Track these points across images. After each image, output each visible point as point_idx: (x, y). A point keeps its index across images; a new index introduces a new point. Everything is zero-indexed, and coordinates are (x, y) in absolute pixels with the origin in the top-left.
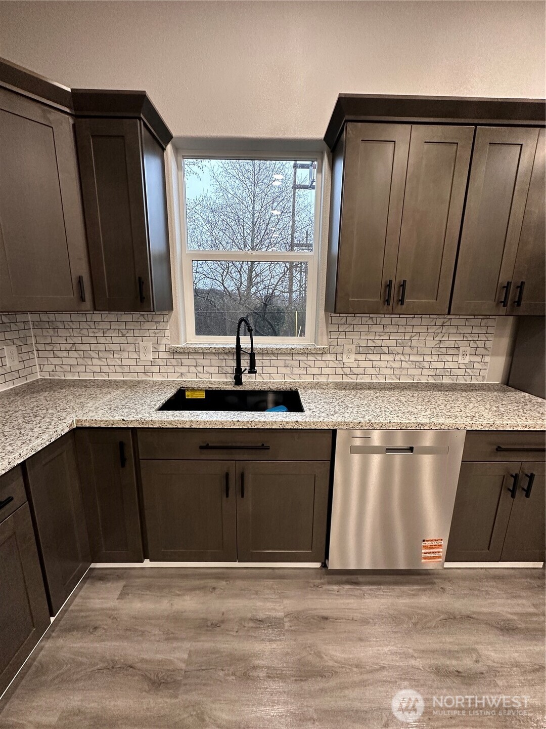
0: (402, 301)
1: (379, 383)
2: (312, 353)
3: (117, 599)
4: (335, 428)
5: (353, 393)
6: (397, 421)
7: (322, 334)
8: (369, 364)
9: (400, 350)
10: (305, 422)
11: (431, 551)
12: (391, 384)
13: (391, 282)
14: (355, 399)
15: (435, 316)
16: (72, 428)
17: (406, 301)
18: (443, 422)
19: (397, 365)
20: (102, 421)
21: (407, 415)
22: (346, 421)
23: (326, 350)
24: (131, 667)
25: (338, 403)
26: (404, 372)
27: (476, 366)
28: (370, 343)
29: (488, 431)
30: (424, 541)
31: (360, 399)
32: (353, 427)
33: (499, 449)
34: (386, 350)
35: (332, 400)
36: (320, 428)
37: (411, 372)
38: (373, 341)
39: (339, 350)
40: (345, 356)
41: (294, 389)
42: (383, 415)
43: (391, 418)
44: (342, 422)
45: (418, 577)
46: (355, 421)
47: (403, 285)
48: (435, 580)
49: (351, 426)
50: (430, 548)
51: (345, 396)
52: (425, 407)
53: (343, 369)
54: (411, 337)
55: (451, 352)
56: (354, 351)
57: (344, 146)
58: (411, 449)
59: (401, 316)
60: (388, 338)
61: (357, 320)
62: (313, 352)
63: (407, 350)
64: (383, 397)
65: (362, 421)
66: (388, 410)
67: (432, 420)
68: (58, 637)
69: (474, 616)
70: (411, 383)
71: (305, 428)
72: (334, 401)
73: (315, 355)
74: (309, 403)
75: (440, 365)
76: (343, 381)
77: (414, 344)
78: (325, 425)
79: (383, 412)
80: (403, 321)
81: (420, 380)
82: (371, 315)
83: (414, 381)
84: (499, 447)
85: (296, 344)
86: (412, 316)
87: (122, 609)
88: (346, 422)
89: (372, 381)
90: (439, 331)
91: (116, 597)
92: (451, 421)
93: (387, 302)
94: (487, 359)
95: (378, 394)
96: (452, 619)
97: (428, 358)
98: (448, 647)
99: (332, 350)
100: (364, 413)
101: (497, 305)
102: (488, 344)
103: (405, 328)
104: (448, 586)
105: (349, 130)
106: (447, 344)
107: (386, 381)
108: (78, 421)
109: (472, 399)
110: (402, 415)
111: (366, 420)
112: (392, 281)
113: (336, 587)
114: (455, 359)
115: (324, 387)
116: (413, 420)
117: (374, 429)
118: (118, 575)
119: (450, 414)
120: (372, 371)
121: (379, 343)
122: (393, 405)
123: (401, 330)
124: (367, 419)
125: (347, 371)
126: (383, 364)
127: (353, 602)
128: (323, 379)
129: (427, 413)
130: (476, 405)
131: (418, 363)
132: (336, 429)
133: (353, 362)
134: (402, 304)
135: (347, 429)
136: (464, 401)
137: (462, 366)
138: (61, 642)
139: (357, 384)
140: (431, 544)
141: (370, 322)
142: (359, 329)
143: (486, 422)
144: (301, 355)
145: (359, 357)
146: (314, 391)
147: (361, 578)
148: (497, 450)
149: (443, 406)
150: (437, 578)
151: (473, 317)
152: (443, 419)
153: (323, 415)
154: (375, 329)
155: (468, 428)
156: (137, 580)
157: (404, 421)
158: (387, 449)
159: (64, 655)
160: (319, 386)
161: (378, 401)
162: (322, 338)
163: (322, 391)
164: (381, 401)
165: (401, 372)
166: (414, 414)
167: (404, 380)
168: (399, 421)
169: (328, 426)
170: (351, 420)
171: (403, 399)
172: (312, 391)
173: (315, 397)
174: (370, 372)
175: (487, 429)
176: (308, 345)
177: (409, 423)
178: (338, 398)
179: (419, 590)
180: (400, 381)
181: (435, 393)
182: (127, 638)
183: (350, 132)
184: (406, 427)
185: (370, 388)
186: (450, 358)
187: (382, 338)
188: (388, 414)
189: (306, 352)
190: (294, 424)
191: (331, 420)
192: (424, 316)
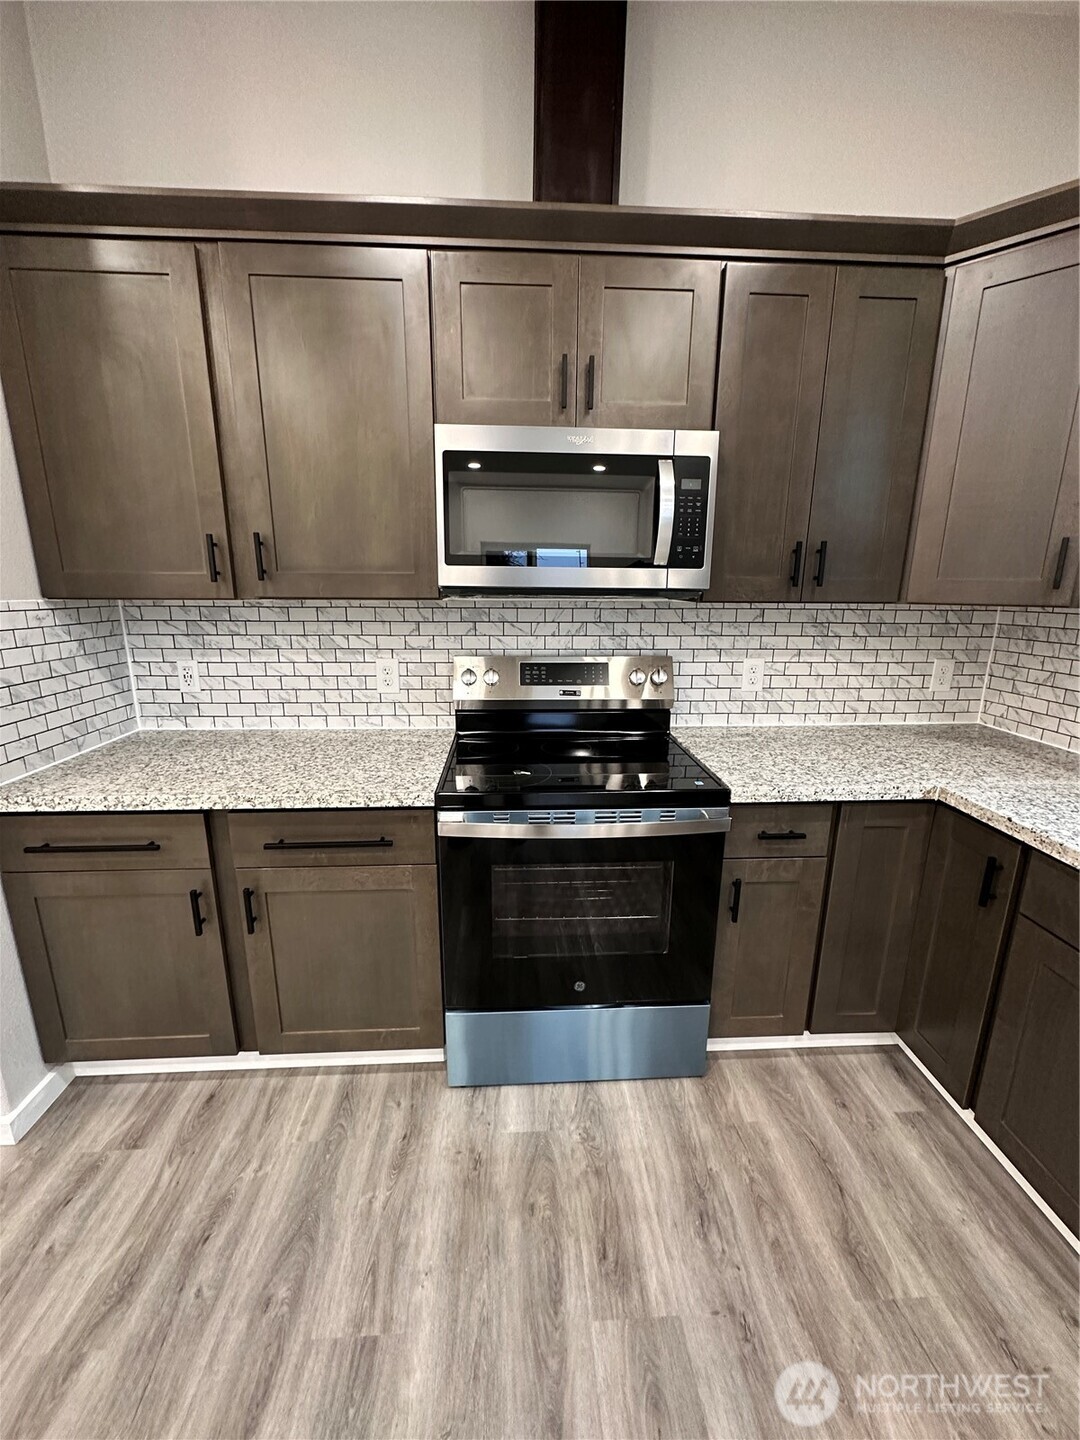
3: (896, 1114)
16: (928, 797)
20: (975, 806)
24: (841, 1190)
68: (807, 1065)
87: (889, 1129)
91: (897, 1110)
108: (943, 791)
118: (923, 1093)
138: (805, 1072)
156: (943, 1129)
159: (798, 1085)
182: (864, 1160)
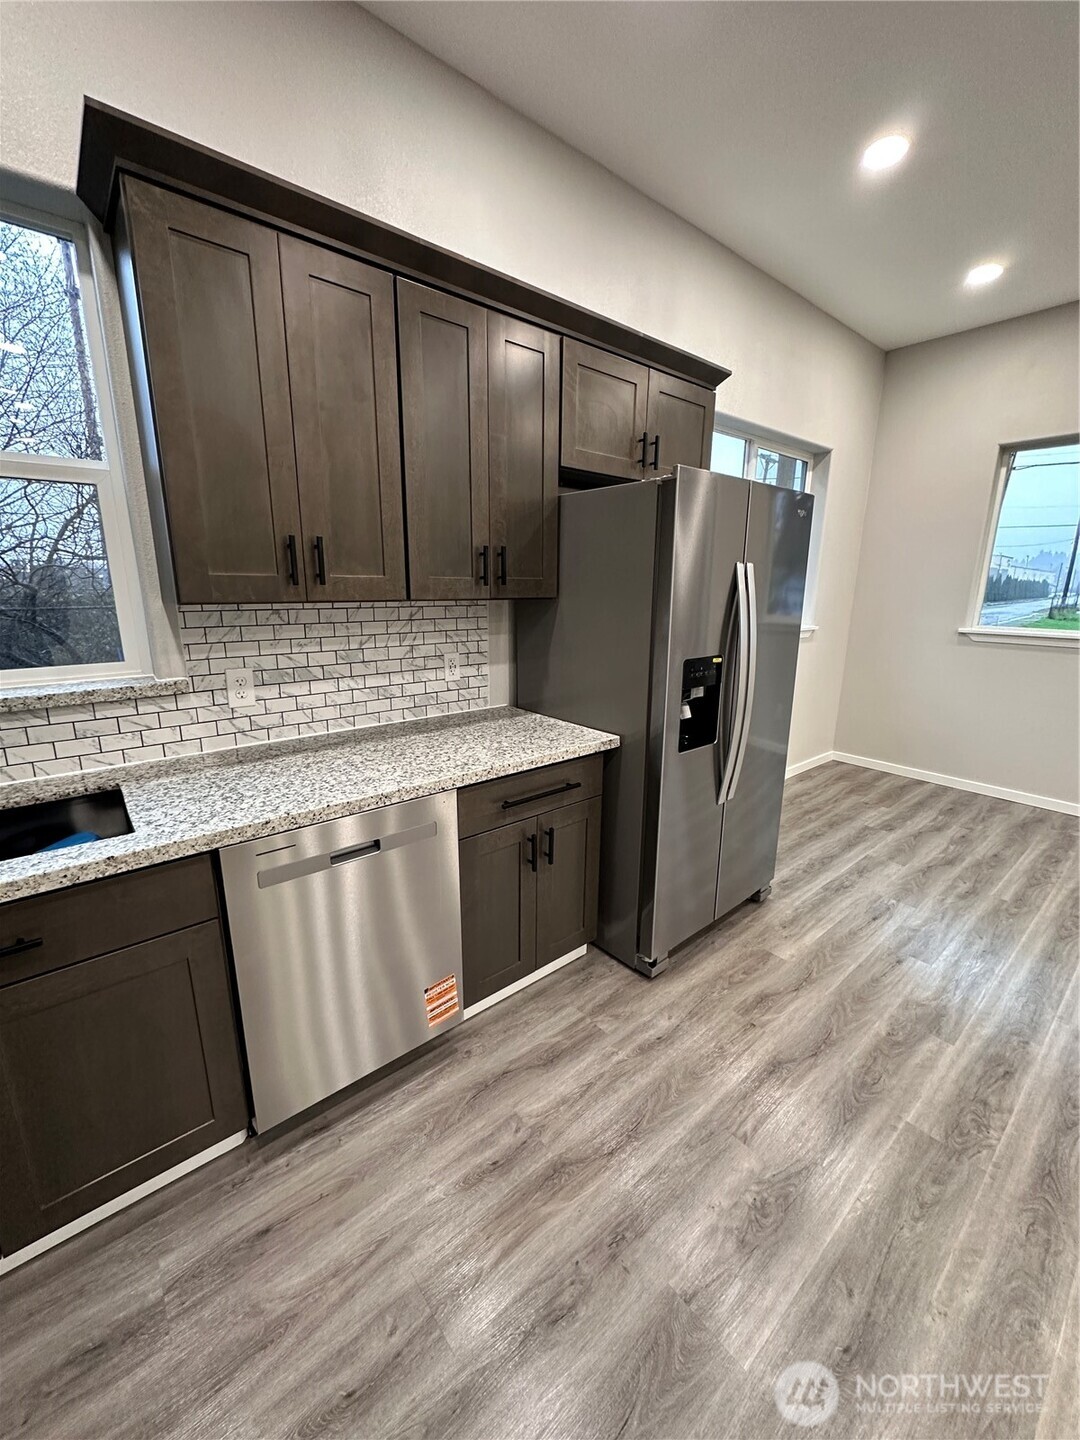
0: (320, 577)
1: (315, 738)
2: (146, 697)
4: (215, 846)
5: (258, 767)
6: (341, 802)
7: (166, 652)
8: (290, 704)
9: (345, 670)
10: (134, 853)
11: (441, 1001)
12: (338, 735)
13: (292, 538)
14: (262, 779)
15: (396, 604)
17: (330, 576)
18: (419, 784)
19: (344, 698)
21: (361, 786)
22: (236, 826)
23: (182, 687)
25: (223, 795)
26: (360, 710)
27: (473, 682)
28: (283, 662)
29: (487, 781)
30: (426, 991)
31: (272, 776)
32: (254, 835)
33: (507, 805)
34: (318, 673)
35: (207, 790)
36: (177, 857)
37: (373, 707)
38: (290, 658)
39: (218, 682)
40: (231, 694)
41: (109, 785)
42: (317, 796)
43: (329, 799)
44: (227, 831)
45: (430, 1055)
46: (257, 821)
47: (317, 546)
48: (456, 1046)
49: (249, 834)
50: (438, 999)
51: (240, 776)
52: (393, 764)
53: (234, 721)
54: (361, 644)
55: (431, 664)
56: (251, 681)
57: (127, 228)
58: (376, 845)
59: (336, 605)
60: (318, 649)
61: (245, 618)
62: (150, 694)
63: (358, 669)
64: (321, 762)
65: (272, 816)
66: (327, 785)
67: (403, 785)
69: (512, 1067)
70: (375, 727)
71: (135, 867)
72: (212, 793)
73: (159, 700)
74: (147, 810)
75: (418, 689)
76: (238, 746)
77: (368, 655)
78: (189, 848)
79: (317, 792)
80: (341, 616)
81: (390, 720)
82: (276, 606)
83: (381, 724)
84: (506, 802)
85: (102, 682)
86: (357, 604)
88: (237, 829)
89: (301, 736)
90: (407, 629)
92: (433, 779)
93: (293, 578)
94: (485, 669)
95: (311, 760)
96: (485, 1089)
97: (397, 679)
98: (481, 1135)
99: (199, 684)
100: (279, 801)
101: (477, 583)
102: (484, 646)
103: (347, 628)
104: (475, 1045)
105: (132, 193)
106: (423, 651)
107: (330, 732)
109: (468, 737)
110: (352, 788)
111: (280, 813)
112: (294, 537)
113: (282, 1161)
114: (440, 675)
115: (191, 767)
116: (371, 792)
117: (300, 827)
119: (431, 768)
120: (299, 717)
121: (301, 660)
122: (339, 774)
123: (341, 631)
124: (282, 812)
125: (244, 724)
126: (318, 701)
127: (318, 1167)
128: (190, 751)
129: (396, 774)
130: (472, 745)
131: (381, 690)
132: (217, 849)
133: (254, 703)
134: (323, 582)
135: (241, 842)
136: (456, 742)
137: (452, 686)
139: (270, 747)
140: (439, 991)
141: (275, 619)
142: (255, 634)
143: (481, 768)
144: (118, 705)
145: (265, 692)
146: (165, 780)
147: (331, 1114)
148: (503, 807)
149: (422, 758)
150: (458, 1042)
151: (453, 603)
152: (420, 779)
153: (184, 826)
154: (287, 633)
155: (459, 785)
157: (353, 798)
158: (332, 858)
160: (178, 767)
161: (310, 773)
162: (169, 662)
163: (184, 776)
164: (315, 771)
165: (355, 709)
166: (374, 781)
167: (363, 724)
168: (345, 801)
169: (197, 847)
170: (247, 822)
171: (357, 759)
172: (160, 781)
173: (165, 794)
174: (293, 720)
175: (484, 779)
176: (137, 679)
177: (364, 799)
178: (222, 784)
179: (433, 1075)
180: (356, 728)
181: (413, 738)
183: (136, 199)
184: (360, 808)
185: (295, 751)
186: (431, 675)
187: (306, 649)
188: (325, 792)
189: (130, 697)
190: (103, 867)
191: (199, 834)
192: (376, 604)
